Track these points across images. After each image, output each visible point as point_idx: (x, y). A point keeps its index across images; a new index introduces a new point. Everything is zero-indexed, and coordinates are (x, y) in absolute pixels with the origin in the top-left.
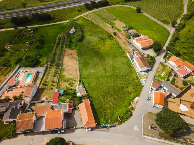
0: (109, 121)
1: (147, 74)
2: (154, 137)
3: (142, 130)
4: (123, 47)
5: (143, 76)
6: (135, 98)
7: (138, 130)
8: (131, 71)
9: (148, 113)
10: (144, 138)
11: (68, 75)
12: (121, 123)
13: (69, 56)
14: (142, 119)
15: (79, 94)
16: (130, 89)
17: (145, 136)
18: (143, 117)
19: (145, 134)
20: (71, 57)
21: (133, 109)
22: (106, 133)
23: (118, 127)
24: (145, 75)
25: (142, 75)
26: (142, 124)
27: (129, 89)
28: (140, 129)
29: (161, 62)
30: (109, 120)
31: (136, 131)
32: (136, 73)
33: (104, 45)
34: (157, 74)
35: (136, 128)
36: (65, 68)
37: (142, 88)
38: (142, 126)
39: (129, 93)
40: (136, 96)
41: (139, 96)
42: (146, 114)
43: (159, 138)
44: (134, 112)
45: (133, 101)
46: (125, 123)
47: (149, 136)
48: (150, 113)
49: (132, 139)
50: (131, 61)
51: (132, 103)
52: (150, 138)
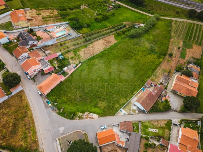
0: (56, 104)
1: (137, 112)
2: (61, 150)
3: (63, 136)
4: (156, 72)
5: (130, 110)
6: (94, 113)
7: (61, 132)
8: (127, 95)
9: (85, 134)
10: (56, 141)
11: (82, 53)
14: (75, 131)
16: (103, 104)
17: (58, 142)
18: (77, 130)
19: (61, 140)
21: (80, 118)
22: (44, 107)
23: (55, 114)
24: (134, 111)
25: (130, 107)
26: (70, 133)
27: (102, 103)
28: (63, 133)
29: (171, 120)
30: (57, 103)
31: (59, 130)
32: (129, 100)
33: (145, 56)
34: (146, 124)
35: (62, 129)
36: (88, 47)
37: (112, 115)
38: (67, 134)
39: (96, 106)
40: (97, 114)
41: (99, 117)
42: (83, 132)
44: (77, 120)
45: (89, 114)
46: (61, 117)
47: (60, 144)
48: (86, 136)
49: (50, 130)
50: (142, 88)
51: (86, 113)
52: (59, 147)
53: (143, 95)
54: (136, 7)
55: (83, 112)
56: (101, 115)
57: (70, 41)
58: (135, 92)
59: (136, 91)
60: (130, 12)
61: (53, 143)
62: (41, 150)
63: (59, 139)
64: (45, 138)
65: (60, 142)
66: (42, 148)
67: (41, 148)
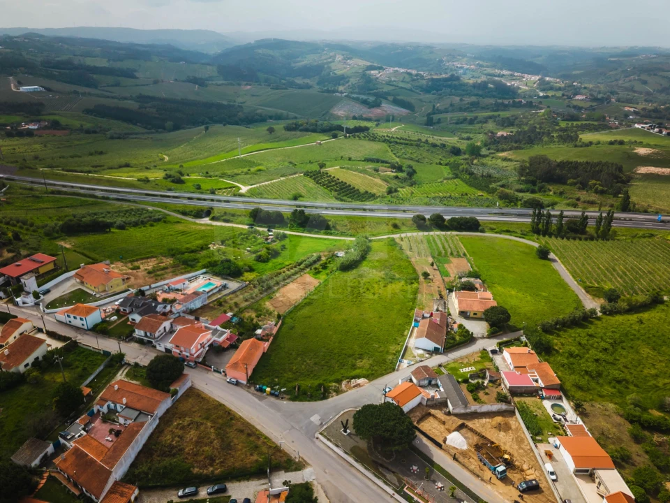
1: (427, 355)
2: (337, 446)
3: (325, 427)
4: (420, 301)
5: (414, 357)
6: (358, 377)
7: (318, 423)
8: (395, 339)
10: (317, 438)
11: (271, 307)
12: (294, 399)
13: (300, 284)
14: (342, 412)
15: (259, 332)
16: (365, 363)
17: (321, 437)
18: (346, 410)
19: (325, 434)
20: (302, 287)
21: (338, 392)
22: (256, 400)
23: (285, 402)
24: (421, 356)
25: (412, 353)
26: (334, 419)
27: (361, 361)
28: (322, 423)
29: (484, 350)
30: (277, 386)
31: (312, 422)
32: (403, 345)
33: (385, 287)
34: (453, 365)
35: (315, 418)
36: (274, 297)
37: (391, 372)
38: (331, 422)
39: (354, 368)
40: (364, 377)
41: (370, 380)
42: (358, 409)
43: (346, 453)
44: (335, 398)
45: (350, 381)
46: (302, 403)
47: (328, 439)
49: (293, 427)
50: (413, 325)
51: (344, 383)
52: (329, 443)
53: (422, 328)
54: (316, 232)
55: (338, 381)
56: (371, 376)
57: (231, 296)
58: (406, 333)
59: (407, 331)
60: (308, 240)
61: (314, 442)
62: (297, 460)
63: (321, 434)
64: (293, 442)
65: (325, 437)
66: (297, 456)
67: (296, 458)
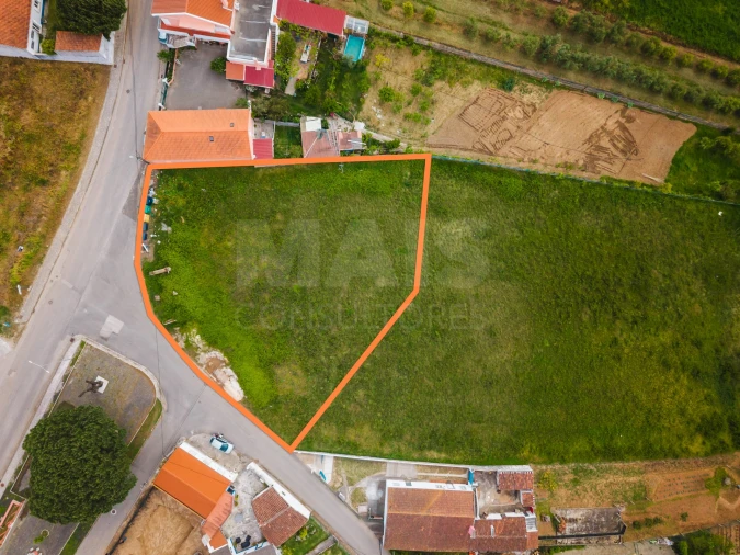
0: (165, 228)
1: (363, 509)
2: (65, 378)
3: (100, 347)
5: (351, 483)
6: (242, 379)
7: (105, 332)
8: (401, 434)
9: (159, 403)
10: (72, 340)
13: (618, 132)
14: (143, 369)
15: (311, 124)
16: (292, 380)
17: (77, 344)
18: (149, 374)
19: (85, 351)
20: (605, 142)
21: (190, 349)
24: (358, 497)
25: (362, 477)
26: (122, 358)
27: (295, 374)
28: (106, 339)
30: (170, 229)
31: (104, 321)
32: (382, 456)
35: (113, 325)
36: (515, 93)
38: (115, 355)
39: (268, 365)
40: (247, 392)
42: (158, 396)
43: (55, 397)
45: (226, 365)
47: (74, 360)
48: (156, 414)
49: (81, 293)
50: (472, 468)
51: (218, 354)
52: (65, 365)
53: (434, 500)
55: (212, 343)
58: (435, 454)
59: (443, 456)
61: (62, 338)
62: (17, 322)
63: (83, 344)
64: (51, 302)
65: (78, 353)
66: (24, 320)
67: (21, 317)
